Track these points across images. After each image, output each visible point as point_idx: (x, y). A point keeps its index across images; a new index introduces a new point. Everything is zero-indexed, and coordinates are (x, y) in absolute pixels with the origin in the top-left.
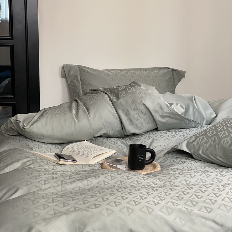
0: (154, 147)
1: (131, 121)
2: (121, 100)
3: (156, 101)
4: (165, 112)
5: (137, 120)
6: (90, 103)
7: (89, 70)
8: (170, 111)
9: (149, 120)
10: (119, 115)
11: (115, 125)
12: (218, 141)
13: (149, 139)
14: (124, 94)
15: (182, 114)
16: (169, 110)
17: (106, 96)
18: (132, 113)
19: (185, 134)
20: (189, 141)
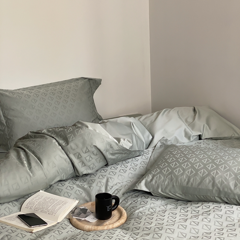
0: (111, 187)
1: (83, 163)
2: (72, 144)
3: (105, 141)
4: (115, 149)
5: (89, 161)
6: (39, 152)
7: (7, 94)
8: (120, 148)
9: (100, 159)
10: (71, 159)
11: (68, 169)
12: (175, 179)
13: (103, 178)
14: (72, 138)
15: (129, 149)
16: (118, 147)
17: (54, 141)
18: (84, 155)
19: (133, 165)
20: (146, 181)
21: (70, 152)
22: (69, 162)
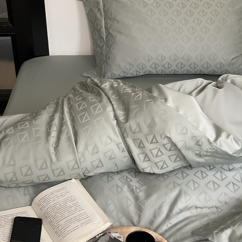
1: (146, 156)
2: (132, 124)
3: (189, 133)
4: (205, 150)
5: (157, 156)
8: (213, 150)
9: (177, 157)
10: (128, 145)
13: (173, 189)
14: (136, 113)
15: (234, 153)
16: (211, 147)
18: (149, 146)
19: (237, 176)
20: (233, 232)
21: (127, 135)
22: (123, 149)
